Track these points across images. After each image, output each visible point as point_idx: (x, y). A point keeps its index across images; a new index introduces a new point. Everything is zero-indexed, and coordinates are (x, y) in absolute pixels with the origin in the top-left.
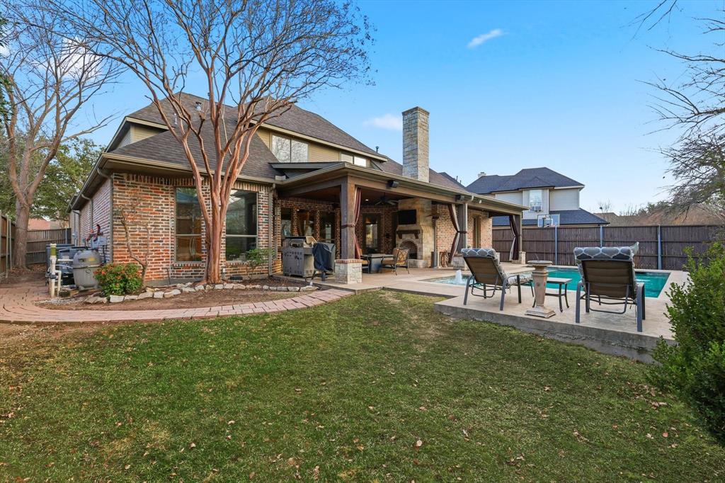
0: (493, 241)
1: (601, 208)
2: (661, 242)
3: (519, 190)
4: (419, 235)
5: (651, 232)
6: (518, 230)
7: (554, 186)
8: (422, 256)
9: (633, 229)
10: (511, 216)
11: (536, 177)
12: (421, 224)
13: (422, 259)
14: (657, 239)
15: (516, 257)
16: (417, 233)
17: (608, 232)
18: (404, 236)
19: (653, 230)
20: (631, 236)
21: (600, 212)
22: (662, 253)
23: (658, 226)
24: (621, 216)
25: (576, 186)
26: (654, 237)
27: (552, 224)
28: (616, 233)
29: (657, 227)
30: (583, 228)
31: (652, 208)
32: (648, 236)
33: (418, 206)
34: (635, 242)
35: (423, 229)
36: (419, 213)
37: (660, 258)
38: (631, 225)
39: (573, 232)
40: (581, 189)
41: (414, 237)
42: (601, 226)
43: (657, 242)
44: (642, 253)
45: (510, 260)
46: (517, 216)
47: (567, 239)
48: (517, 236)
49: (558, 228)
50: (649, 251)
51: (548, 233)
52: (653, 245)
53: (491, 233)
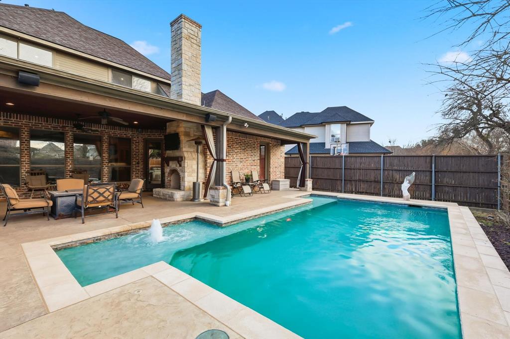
0: (285, 167)
1: (390, 142)
2: (435, 172)
3: (322, 124)
4: (182, 162)
5: (426, 162)
6: (304, 157)
7: (350, 121)
8: (184, 186)
9: (410, 158)
10: (298, 143)
11: (337, 114)
12: (184, 149)
13: (184, 190)
14: (431, 168)
15: (303, 184)
16: (180, 160)
17: (388, 160)
18: (171, 163)
19: (428, 160)
20: (408, 165)
21: (389, 145)
22: (435, 182)
23: (433, 156)
24: (404, 149)
25: (366, 121)
26: (429, 165)
27: (342, 153)
28: (396, 161)
29: (431, 157)
30: (366, 157)
31: (424, 142)
32: (423, 166)
33: (181, 130)
34: (412, 171)
35: (186, 155)
36: (183, 138)
37: (433, 186)
38: (410, 155)
39: (358, 160)
40: (371, 124)
41: (178, 165)
42: (382, 155)
43: (432, 171)
44: (418, 182)
45: (297, 187)
46: (305, 144)
47: (353, 167)
48: (305, 164)
49: (345, 157)
50: (424, 178)
51: (337, 160)
52: (428, 174)
53: (283, 160)
